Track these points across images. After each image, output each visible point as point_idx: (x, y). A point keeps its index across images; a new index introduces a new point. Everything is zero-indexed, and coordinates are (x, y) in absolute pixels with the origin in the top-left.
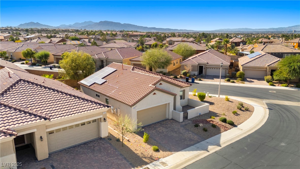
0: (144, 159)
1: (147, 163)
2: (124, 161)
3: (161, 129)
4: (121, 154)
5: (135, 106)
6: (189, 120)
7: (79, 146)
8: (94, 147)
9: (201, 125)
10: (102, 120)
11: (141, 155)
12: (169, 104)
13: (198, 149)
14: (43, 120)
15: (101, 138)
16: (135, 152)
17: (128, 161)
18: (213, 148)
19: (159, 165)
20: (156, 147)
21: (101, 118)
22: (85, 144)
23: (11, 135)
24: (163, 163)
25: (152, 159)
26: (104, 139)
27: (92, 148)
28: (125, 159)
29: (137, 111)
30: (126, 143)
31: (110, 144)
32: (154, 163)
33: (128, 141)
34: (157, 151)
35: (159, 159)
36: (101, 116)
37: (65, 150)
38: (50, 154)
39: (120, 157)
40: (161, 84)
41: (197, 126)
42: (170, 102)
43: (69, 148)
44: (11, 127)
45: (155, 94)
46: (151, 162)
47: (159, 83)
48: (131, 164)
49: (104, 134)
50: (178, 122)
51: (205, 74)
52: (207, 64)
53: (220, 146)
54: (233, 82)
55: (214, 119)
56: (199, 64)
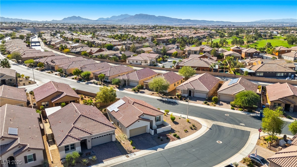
0: (128, 152)
1: (128, 154)
2: (120, 152)
3: (141, 138)
4: (119, 149)
5: (128, 128)
6: (157, 134)
7: (103, 144)
8: (109, 145)
9: (161, 137)
10: (113, 134)
11: (127, 150)
12: (147, 125)
13: (153, 149)
14: (90, 134)
15: (112, 142)
16: (125, 149)
17: (121, 152)
18: (160, 150)
19: (132, 155)
20: (135, 147)
21: (112, 133)
22: (105, 143)
23: (80, 140)
24: (135, 154)
25: (131, 152)
26: (114, 142)
27: (108, 146)
28: (120, 151)
29: (130, 130)
30: (122, 144)
31: (116, 145)
32: (131, 154)
33: (124, 143)
34: (134, 149)
35: (134, 152)
36: (112, 132)
37: (97, 146)
38: (92, 147)
39: (118, 150)
40: (143, 116)
41: (159, 138)
42: (148, 125)
43: (99, 145)
44: (80, 137)
45: (139, 121)
46: (130, 153)
47: (142, 115)
48: (122, 153)
49: (114, 140)
50: (151, 135)
51: (193, 96)
52: (194, 90)
53: (164, 149)
54: (208, 105)
55: (171, 134)
56: (189, 89)
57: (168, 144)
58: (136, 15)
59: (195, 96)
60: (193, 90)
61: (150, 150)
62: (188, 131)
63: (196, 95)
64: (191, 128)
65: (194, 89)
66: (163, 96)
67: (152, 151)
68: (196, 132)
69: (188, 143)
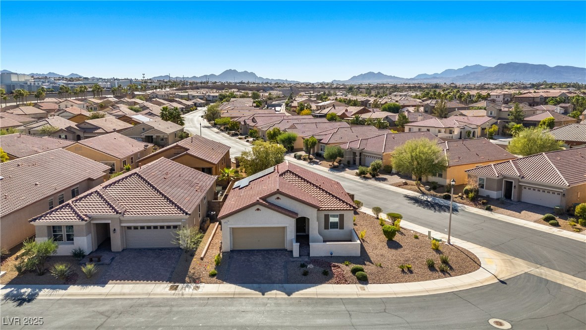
0: (187, 278)
1: (183, 282)
2: (168, 275)
4: (174, 268)
6: (309, 258)
9: (309, 267)
12: (286, 228)
14: (115, 213)
15: (180, 249)
16: (190, 270)
17: (171, 275)
18: (276, 294)
19: (190, 288)
20: (216, 272)
21: (180, 226)
22: (162, 249)
23: (83, 220)
24: (197, 287)
25: (194, 281)
29: (230, 228)
30: (195, 260)
32: (190, 285)
33: (202, 258)
34: (212, 275)
35: (201, 283)
36: (180, 223)
39: (170, 270)
40: (278, 198)
41: (303, 266)
42: (288, 226)
45: (258, 209)
46: (190, 282)
47: (275, 196)
48: (169, 278)
51: (516, 200)
52: (520, 180)
53: (289, 295)
54: (556, 225)
55: (347, 265)
56: (505, 177)
57: (313, 286)
58: (500, 66)
59: (523, 200)
60: (520, 182)
61: (247, 288)
62: (415, 270)
63: (528, 196)
64: (431, 267)
65: (523, 177)
66: (429, 190)
67: (252, 291)
68: (439, 277)
69: (381, 298)
